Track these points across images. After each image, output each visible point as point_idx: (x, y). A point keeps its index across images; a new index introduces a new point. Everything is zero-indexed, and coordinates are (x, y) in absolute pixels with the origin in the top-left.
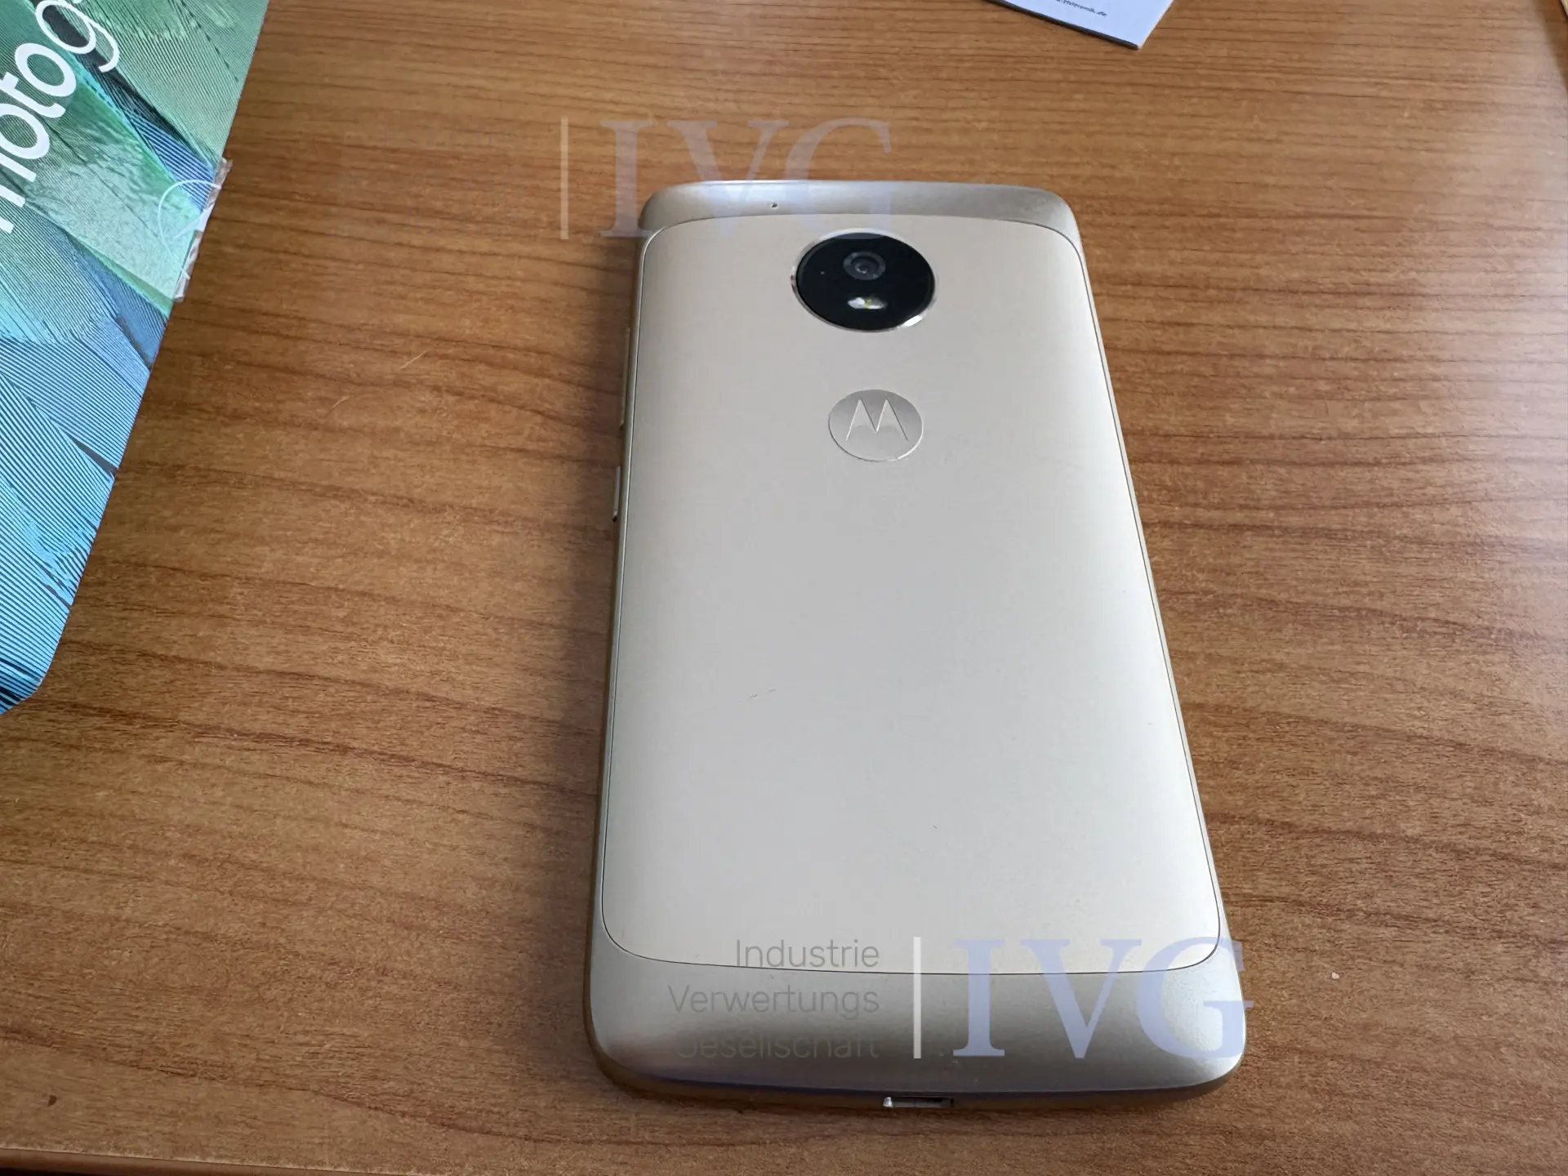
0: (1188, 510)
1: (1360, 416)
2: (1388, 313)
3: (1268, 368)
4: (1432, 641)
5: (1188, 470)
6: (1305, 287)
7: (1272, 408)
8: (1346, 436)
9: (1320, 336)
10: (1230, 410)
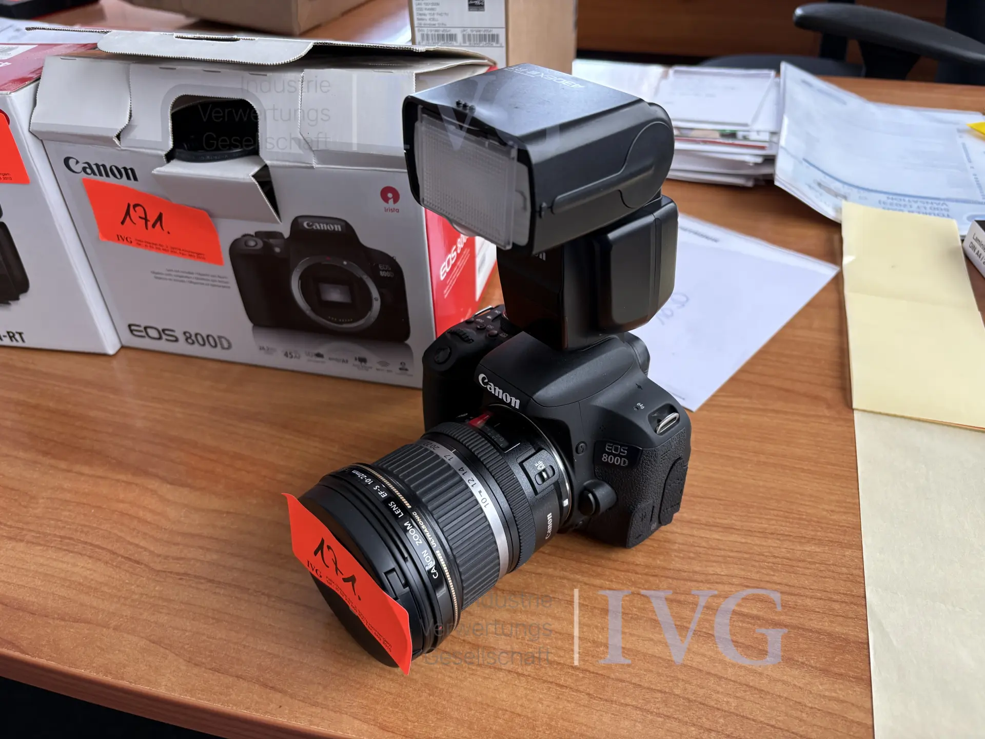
0: (637, 589)
1: (701, 566)
2: (721, 533)
3: (676, 547)
4: (701, 638)
5: (640, 576)
6: (697, 522)
7: (673, 560)
8: (695, 572)
9: (696, 538)
10: (659, 559)
